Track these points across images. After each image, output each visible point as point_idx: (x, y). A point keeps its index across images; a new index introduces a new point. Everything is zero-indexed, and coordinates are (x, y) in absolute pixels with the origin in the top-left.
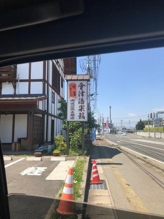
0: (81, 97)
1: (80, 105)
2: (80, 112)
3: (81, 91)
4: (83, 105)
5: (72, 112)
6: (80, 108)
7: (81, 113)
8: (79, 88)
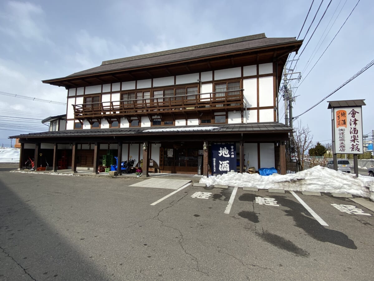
0: (353, 126)
1: (352, 135)
2: (353, 143)
3: (354, 119)
4: (356, 135)
5: (342, 143)
6: (353, 139)
7: (355, 144)
8: (351, 115)
